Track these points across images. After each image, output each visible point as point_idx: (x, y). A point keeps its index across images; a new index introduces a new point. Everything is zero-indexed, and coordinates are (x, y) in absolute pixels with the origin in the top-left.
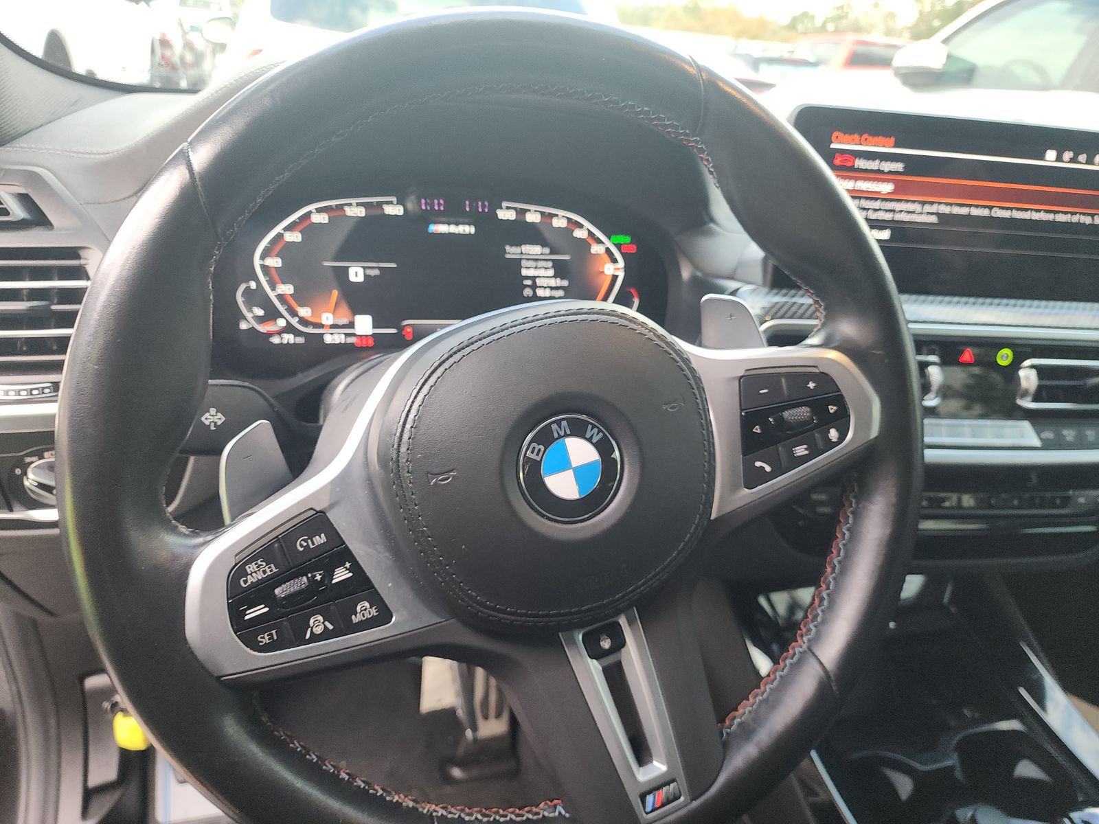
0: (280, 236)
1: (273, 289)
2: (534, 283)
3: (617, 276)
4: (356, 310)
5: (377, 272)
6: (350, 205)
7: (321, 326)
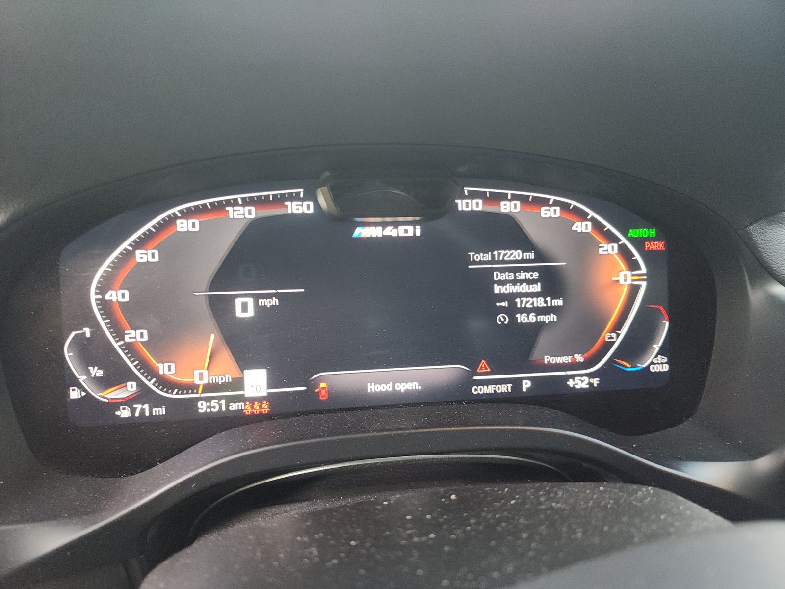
0: (128, 255)
1: (120, 336)
2: (512, 304)
3: (639, 287)
4: (244, 361)
5: (275, 301)
6: (235, 203)
7: (192, 388)
